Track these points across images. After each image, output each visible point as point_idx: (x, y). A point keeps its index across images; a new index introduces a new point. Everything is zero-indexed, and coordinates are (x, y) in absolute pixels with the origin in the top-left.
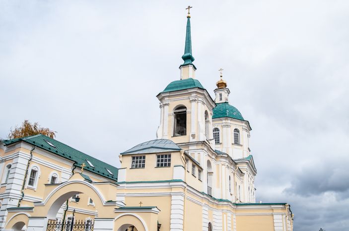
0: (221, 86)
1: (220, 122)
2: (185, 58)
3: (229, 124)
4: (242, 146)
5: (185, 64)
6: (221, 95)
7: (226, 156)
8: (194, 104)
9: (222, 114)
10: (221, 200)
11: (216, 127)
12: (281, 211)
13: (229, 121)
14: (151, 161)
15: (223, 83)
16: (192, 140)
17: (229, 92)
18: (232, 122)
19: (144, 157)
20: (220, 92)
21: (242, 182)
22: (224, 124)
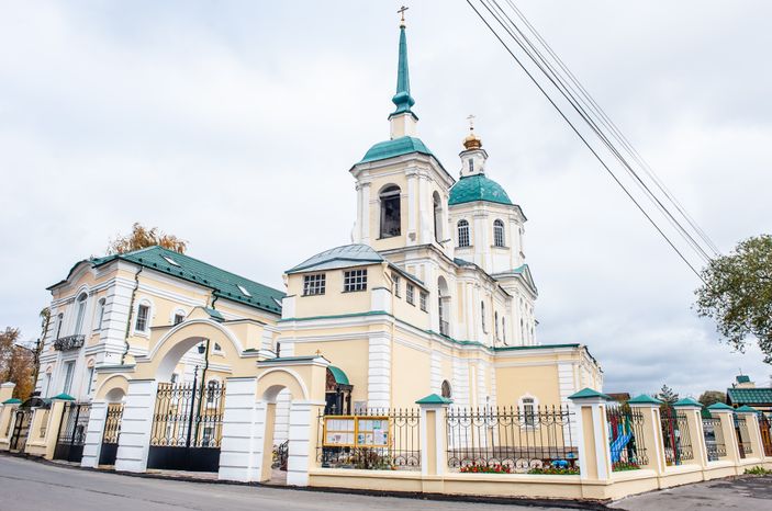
0: (472, 145)
1: (470, 209)
2: (398, 101)
3: (485, 213)
4: (508, 248)
5: (400, 110)
6: (471, 162)
7: (474, 268)
8: (412, 181)
9: (472, 195)
10: (466, 343)
11: (463, 218)
12: (569, 358)
13: (485, 208)
14: (335, 282)
15: (474, 141)
16: (410, 244)
17: (486, 156)
18: (493, 209)
19: (324, 277)
20: (471, 157)
21: (509, 311)
22: (477, 213)
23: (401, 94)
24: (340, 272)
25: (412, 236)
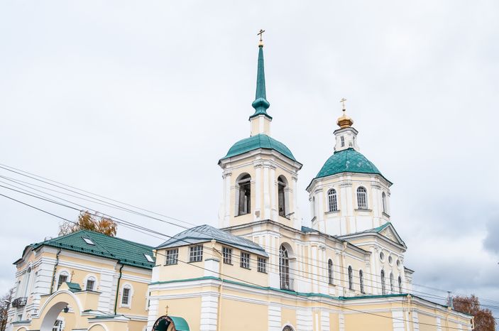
0: (345, 124)
1: (337, 180)
3: (349, 182)
4: (371, 211)
5: (257, 113)
6: (343, 139)
9: (340, 168)
11: (331, 187)
13: (349, 178)
14: (184, 254)
15: (345, 120)
16: (256, 219)
17: (355, 132)
18: (354, 178)
19: (176, 252)
20: (342, 134)
21: (369, 265)
22: (342, 182)
23: (259, 100)
24: (187, 248)
25: (257, 214)
